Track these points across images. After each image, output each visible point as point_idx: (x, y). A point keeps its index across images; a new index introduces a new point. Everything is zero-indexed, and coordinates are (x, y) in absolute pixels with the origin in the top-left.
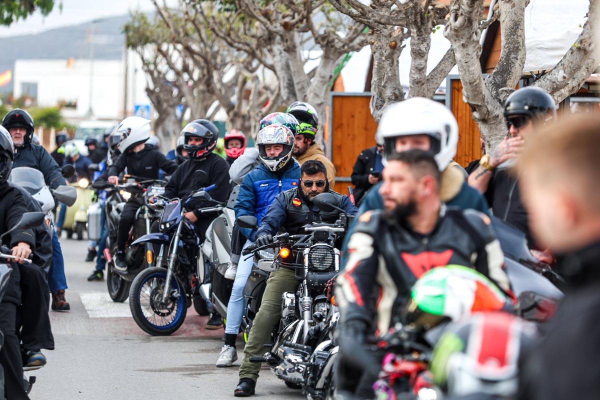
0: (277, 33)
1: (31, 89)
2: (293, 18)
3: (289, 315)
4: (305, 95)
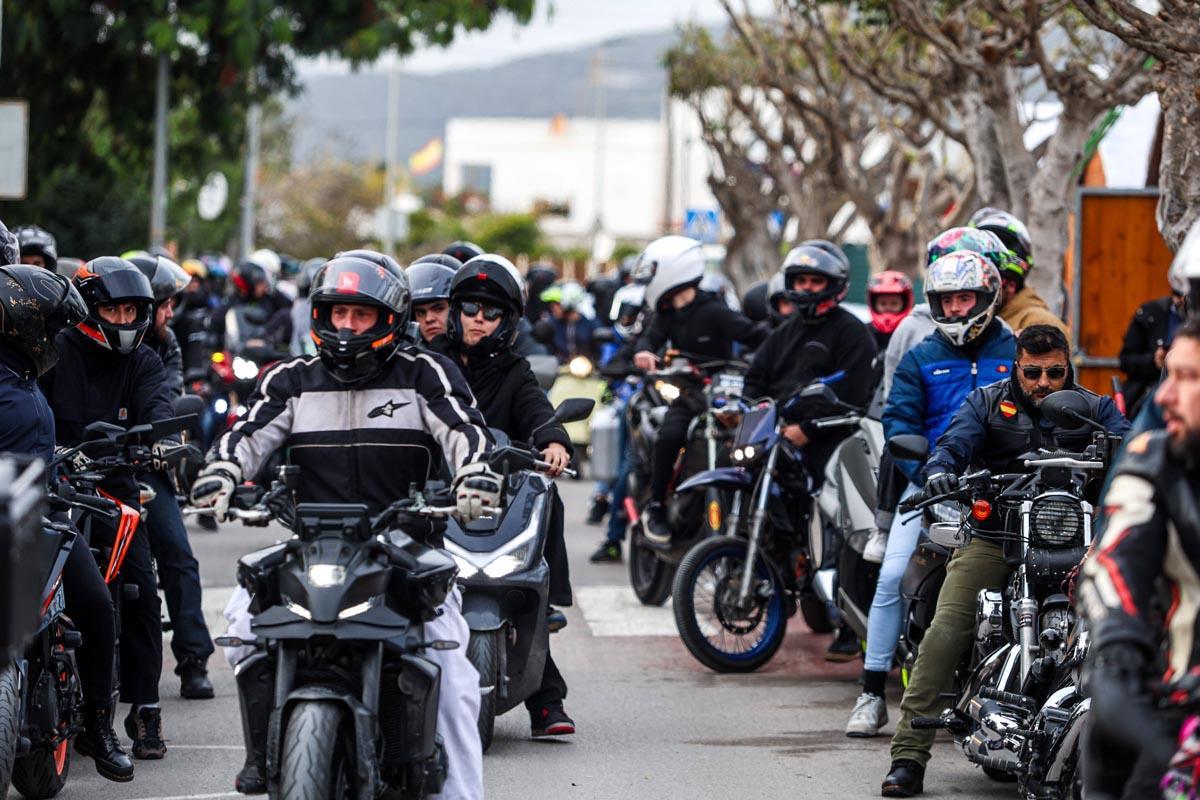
0: (970, 68)
2: (1003, 37)
3: (991, 635)
4: (1027, 195)
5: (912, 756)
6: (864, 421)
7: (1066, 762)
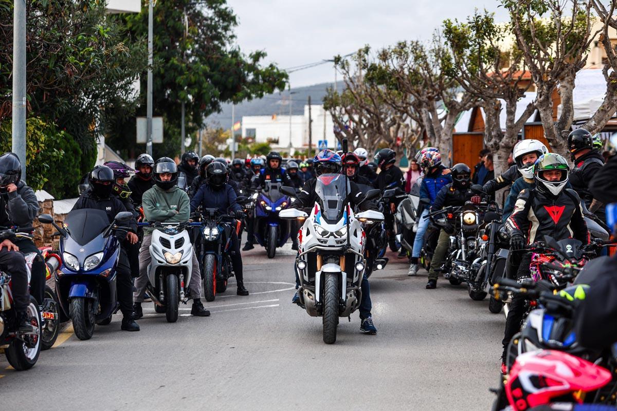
0: (424, 102)
1: (252, 133)
2: (433, 94)
3: (453, 247)
4: (440, 135)
5: (434, 278)
6: (409, 195)
7: (480, 276)
